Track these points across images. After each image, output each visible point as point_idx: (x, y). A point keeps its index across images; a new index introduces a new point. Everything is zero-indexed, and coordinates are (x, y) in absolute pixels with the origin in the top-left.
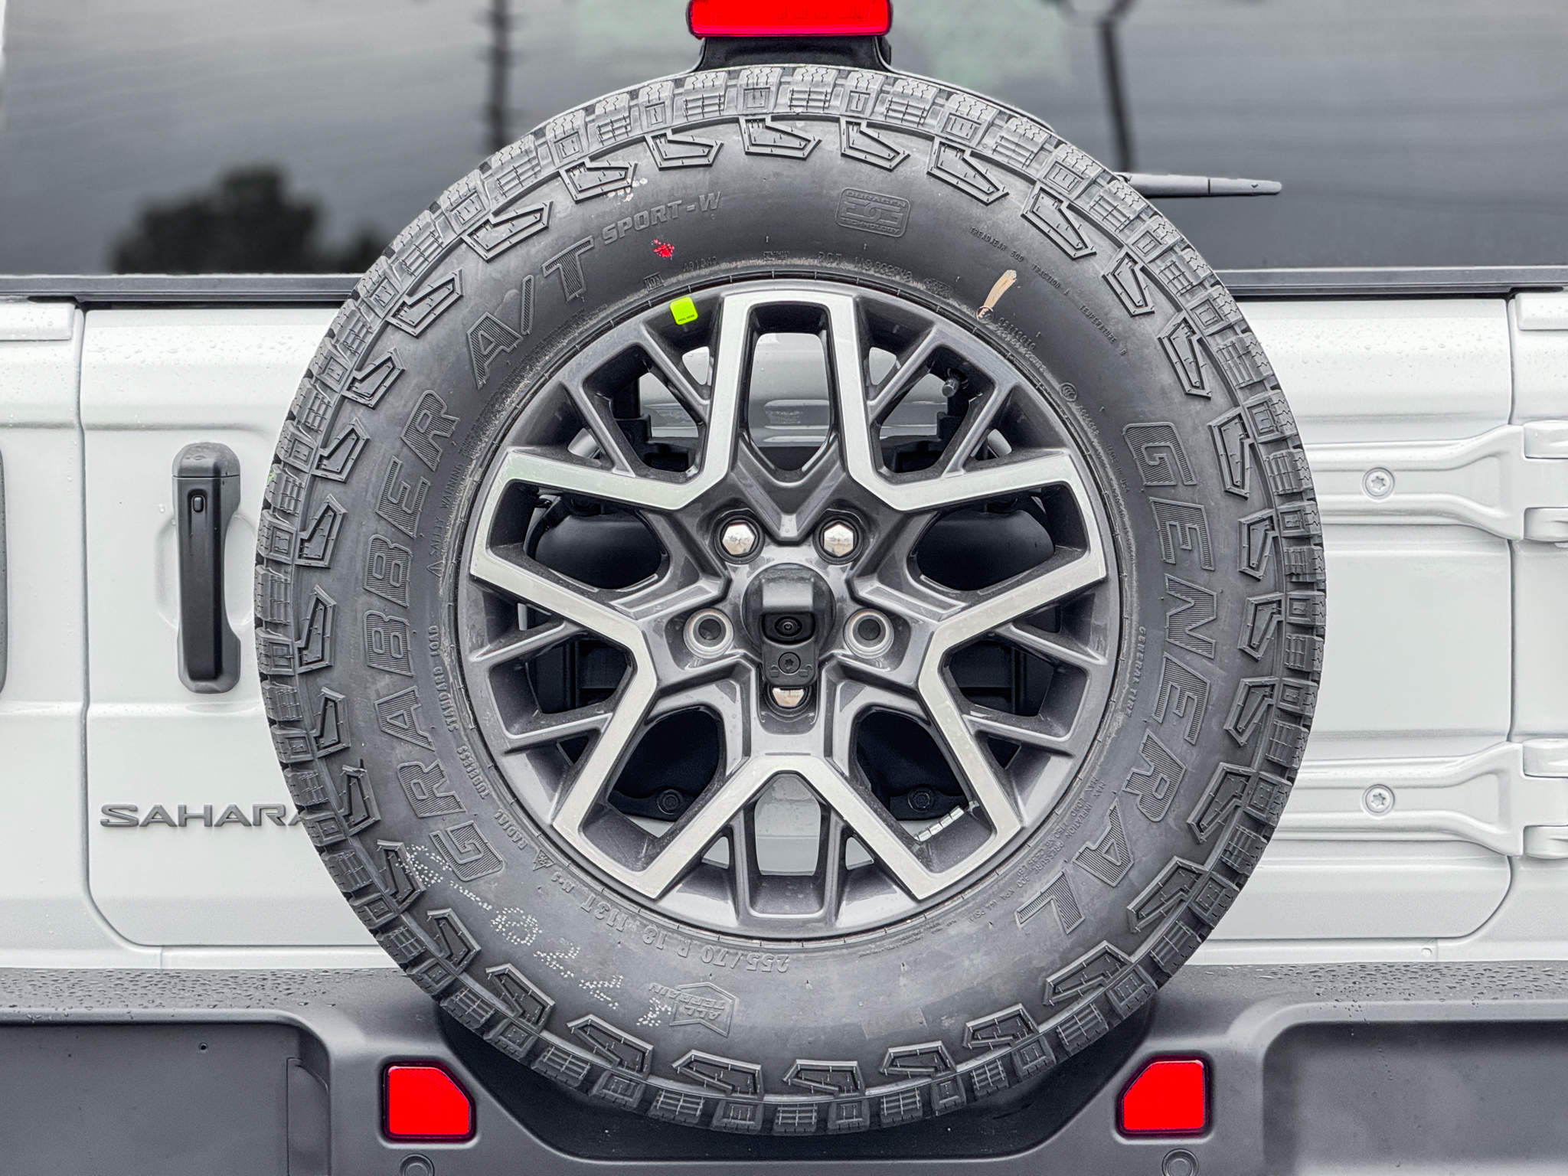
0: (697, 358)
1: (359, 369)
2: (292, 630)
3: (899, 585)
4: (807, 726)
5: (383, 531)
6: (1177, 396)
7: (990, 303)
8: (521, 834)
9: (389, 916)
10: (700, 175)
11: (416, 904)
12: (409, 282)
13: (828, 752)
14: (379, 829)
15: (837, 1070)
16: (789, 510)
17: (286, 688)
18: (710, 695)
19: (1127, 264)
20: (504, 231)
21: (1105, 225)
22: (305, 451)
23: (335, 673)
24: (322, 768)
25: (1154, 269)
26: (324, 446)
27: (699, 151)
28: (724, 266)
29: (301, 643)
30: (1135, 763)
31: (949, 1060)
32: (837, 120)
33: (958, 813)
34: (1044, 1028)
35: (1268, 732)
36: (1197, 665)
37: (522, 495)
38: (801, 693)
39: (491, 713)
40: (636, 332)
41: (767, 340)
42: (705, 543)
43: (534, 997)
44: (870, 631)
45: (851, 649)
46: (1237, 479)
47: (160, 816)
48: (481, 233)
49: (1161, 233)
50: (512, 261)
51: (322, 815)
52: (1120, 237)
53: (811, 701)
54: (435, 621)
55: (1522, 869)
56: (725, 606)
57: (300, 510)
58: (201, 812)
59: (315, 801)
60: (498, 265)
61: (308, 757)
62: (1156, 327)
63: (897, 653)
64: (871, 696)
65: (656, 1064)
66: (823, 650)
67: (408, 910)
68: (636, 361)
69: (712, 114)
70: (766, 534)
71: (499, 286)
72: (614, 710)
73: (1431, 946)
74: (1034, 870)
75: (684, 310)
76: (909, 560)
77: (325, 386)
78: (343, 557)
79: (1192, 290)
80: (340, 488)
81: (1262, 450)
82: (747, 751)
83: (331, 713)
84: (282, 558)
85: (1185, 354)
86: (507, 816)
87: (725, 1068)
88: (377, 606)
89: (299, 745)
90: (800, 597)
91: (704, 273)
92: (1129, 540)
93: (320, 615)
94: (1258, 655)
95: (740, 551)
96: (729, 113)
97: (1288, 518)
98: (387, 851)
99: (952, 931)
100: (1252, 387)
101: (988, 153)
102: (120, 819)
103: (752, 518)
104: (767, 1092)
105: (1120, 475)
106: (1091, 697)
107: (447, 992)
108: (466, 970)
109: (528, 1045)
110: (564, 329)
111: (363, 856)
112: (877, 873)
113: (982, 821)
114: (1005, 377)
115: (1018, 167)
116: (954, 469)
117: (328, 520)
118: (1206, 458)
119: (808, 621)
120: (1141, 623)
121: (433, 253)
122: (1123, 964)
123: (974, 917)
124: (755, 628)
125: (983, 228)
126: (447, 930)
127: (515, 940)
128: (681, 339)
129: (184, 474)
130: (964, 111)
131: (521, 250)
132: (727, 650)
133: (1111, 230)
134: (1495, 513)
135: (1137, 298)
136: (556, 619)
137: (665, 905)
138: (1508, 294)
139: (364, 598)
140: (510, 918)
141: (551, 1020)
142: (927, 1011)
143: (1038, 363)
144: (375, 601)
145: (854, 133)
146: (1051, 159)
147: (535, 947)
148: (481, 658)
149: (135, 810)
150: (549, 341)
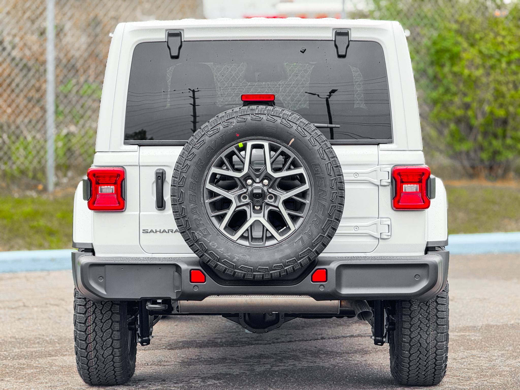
0: (243, 153)
1: (188, 154)
2: (177, 197)
3: (276, 190)
4: (261, 212)
5: (192, 180)
6: (320, 159)
7: (290, 144)
8: (214, 230)
9: (193, 243)
10: (244, 123)
11: (197, 241)
12: (196, 140)
13: (264, 217)
14: (191, 229)
15: (265, 268)
16: (258, 178)
17: (176, 206)
18: (244, 208)
19: (312, 137)
20: (212, 132)
21: (309, 131)
22: (179, 167)
23: (184, 203)
24: (182, 219)
25: (317, 139)
26: (183, 167)
27: (243, 119)
28: (247, 138)
29: (179, 199)
30: (314, 218)
31: (283, 267)
32: (265, 114)
33: (285, 227)
34: (299, 262)
35: (335, 213)
36: (324, 203)
37: (214, 175)
38: (259, 207)
39: (209, 210)
40: (233, 148)
41: (254, 150)
42: (244, 183)
43: (216, 256)
44: (271, 198)
45: (268, 200)
46: (330, 172)
47: (152, 231)
48: (208, 132)
49: (318, 133)
50: (213, 137)
51: (181, 227)
52: (311, 133)
53: (261, 209)
54: (200, 195)
55: (380, 240)
56: (247, 193)
57: (179, 177)
58: (159, 230)
59: (181, 224)
60: (211, 137)
61: (179, 217)
62: (317, 148)
63: (275, 201)
64: (271, 208)
65: (236, 267)
66: (263, 200)
67: (195, 242)
68: (233, 153)
69: (245, 113)
70: (254, 181)
71: (211, 141)
72: (229, 210)
73: (365, 254)
74: (297, 236)
75: (241, 145)
76: (277, 186)
77: (183, 157)
78: (185, 185)
79: (323, 142)
80: (185, 173)
81: (334, 168)
82: (251, 217)
83: (183, 210)
84: (176, 185)
85: (321, 152)
86: (212, 227)
87: (247, 268)
88: (191, 193)
89: (178, 215)
90: (260, 191)
91: (244, 139)
92: (313, 182)
93: (182, 194)
94: (333, 201)
95: (250, 184)
96: (248, 113)
97: (338, 179)
98: (192, 232)
99: (284, 246)
100: (332, 158)
101: (290, 120)
102: (145, 232)
103: (252, 179)
104: (254, 272)
105: (311, 172)
106: (307, 208)
107: (202, 256)
108: (205, 252)
109: (215, 264)
110: (222, 148)
111: (188, 233)
112: (272, 237)
113: (289, 229)
114: (293, 156)
115: (295, 122)
116: (284, 171)
117: (183, 179)
118: (325, 169)
119: (260, 195)
120: (314, 196)
121: (200, 135)
122: (312, 251)
123: (287, 243)
124: (252, 196)
125: (289, 132)
126: (202, 245)
127: (213, 247)
128: (240, 150)
129: (157, 173)
130: (286, 113)
131: (215, 135)
132: (247, 200)
133: (310, 132)
134: (375, 180)
135: (314, 143)
136: (220, 195)
137: (237, 242)
138: (378, 144)
139: (189, 191)
140: (212, 243)
141: (219, 260)
142: (280, 258)
143: (298, 153)
144: (191, 192)
145: (268, 116)
146: (300, 121)
147: (216, 248)
148: (207, 201)
149: (148, 230)
150: (219, 150)
